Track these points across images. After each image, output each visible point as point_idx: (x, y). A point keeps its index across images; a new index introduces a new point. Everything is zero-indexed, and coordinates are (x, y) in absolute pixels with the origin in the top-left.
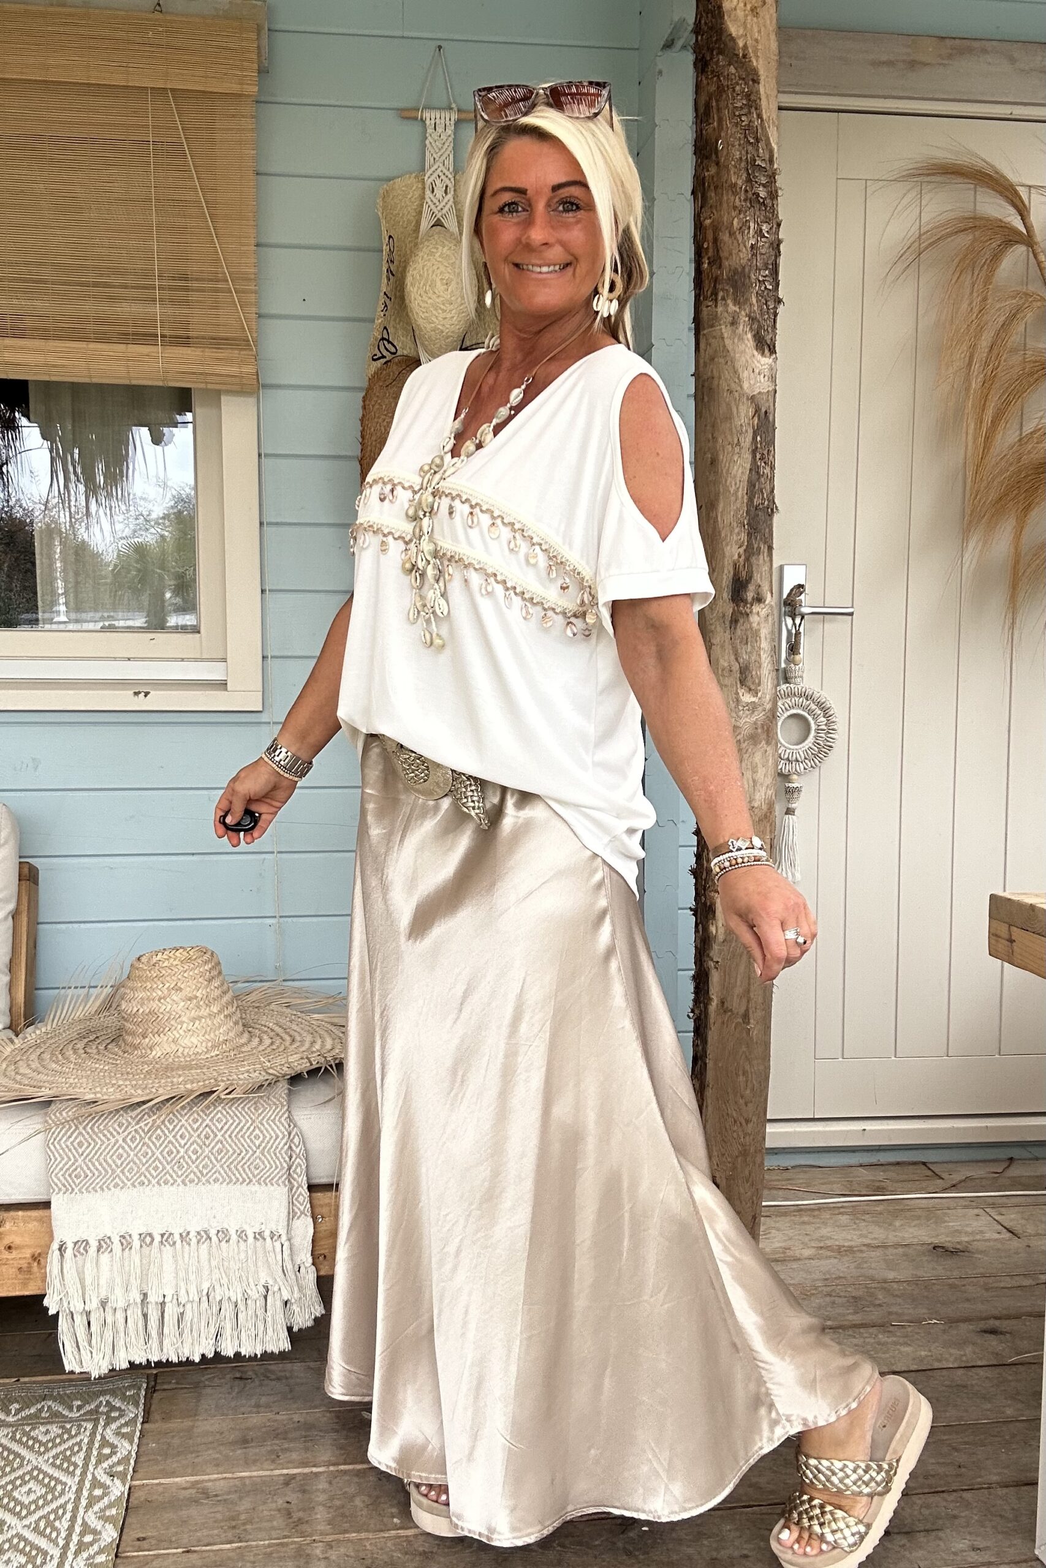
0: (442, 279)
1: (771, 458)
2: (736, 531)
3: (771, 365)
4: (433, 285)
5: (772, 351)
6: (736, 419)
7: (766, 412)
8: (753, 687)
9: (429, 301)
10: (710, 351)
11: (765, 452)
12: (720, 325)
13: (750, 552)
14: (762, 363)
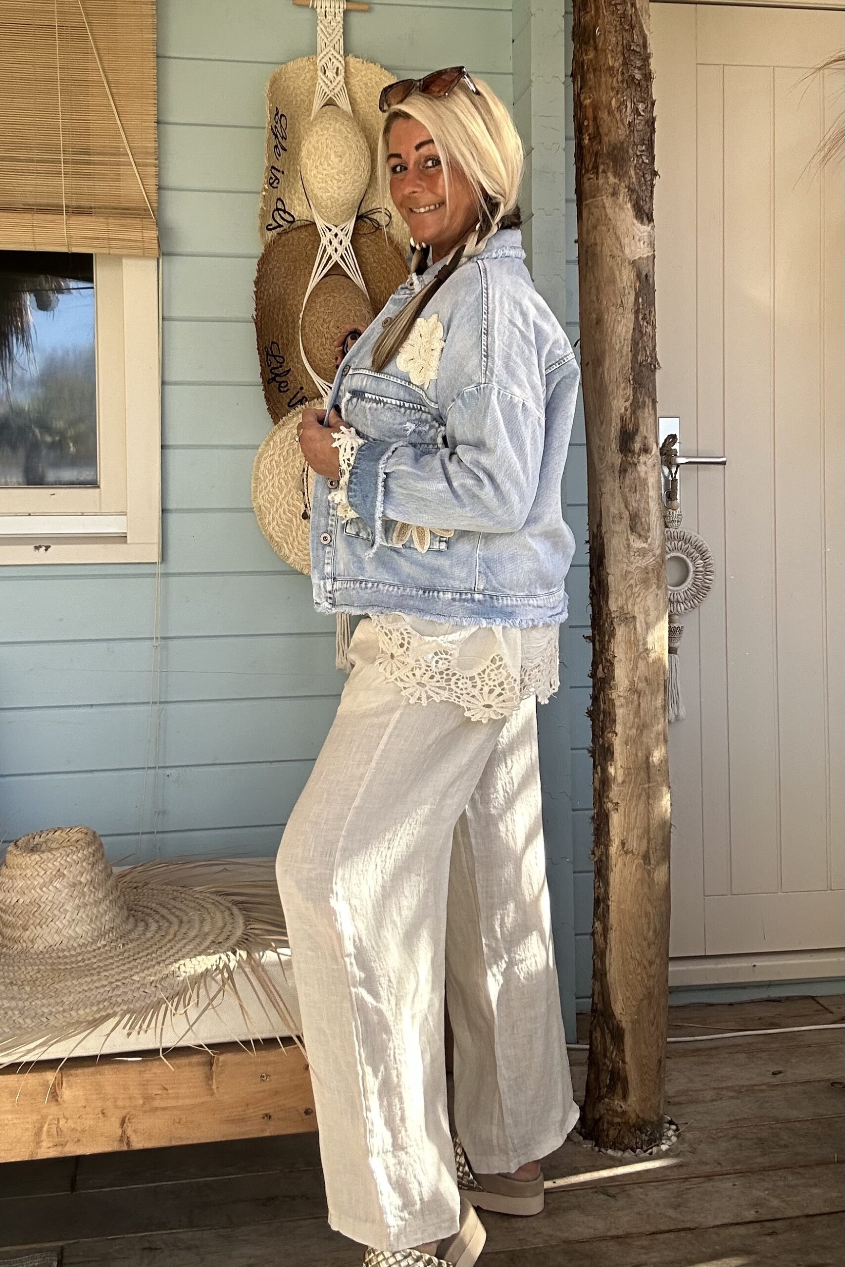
0: (335, 152)
1: (652, 318)
2: (623, 385)
3: (649, 232)
4: (327, 157)
5: (650, 219)
6: (619, 280)
7: (646, 276)
8: (642, 533)
9: (325, 172)
10: (593, 220)
11: (647, 312)
12: (602, 195)
13: (636, 406)
14: (642, 230)
